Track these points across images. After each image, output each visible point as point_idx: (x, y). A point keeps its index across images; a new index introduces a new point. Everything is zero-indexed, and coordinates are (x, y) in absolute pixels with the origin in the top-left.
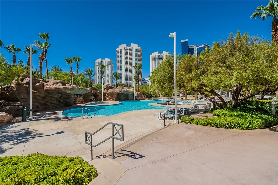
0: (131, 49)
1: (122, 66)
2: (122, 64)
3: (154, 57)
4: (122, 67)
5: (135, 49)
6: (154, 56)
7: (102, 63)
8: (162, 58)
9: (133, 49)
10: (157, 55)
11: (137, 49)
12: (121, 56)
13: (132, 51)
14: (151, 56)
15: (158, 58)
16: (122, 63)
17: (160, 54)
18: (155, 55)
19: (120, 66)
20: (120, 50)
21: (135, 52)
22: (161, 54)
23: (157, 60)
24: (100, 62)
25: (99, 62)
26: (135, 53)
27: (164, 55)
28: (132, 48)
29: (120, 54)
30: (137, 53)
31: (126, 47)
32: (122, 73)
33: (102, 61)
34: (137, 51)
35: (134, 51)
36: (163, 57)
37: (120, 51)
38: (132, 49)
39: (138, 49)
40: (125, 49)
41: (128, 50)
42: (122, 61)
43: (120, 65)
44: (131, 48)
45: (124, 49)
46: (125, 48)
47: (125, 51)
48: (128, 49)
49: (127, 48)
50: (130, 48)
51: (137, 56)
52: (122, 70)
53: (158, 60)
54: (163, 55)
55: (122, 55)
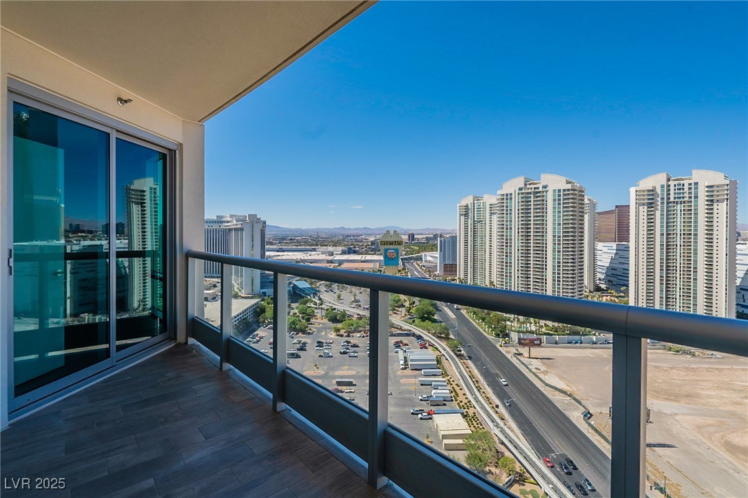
0: (539, 192)
1: (511, 243)
2: (511, 236)
3: (646, 193)
4: (511, 246)
5: (554, 191)
6: (649, 191)
7: (475, 207)
8: (686, 195)
9: (546, 191)
10: (662, 186)
11: (559, 191)
12: (509, 212)
13: (543, 196)
14: (633, 190)
15: (668, 194)
16: (511, 232)
17: (676, 182)
18: (651, 188)
19: (507, 243)
20: (507, 195)
21: (554, 200)
22: (682, 182)
23: (662, 203)
24: (469, 206)
25: (467, 206)
26: (554, 204)
27: (696, 184)
28: (545, 187)
29: (507, 207)
30: (559, 204)
31: (525, 185)
32: (511, 263)
33: (475, 202)
34: (559, 196)
35: (550, 197)
36: (693, 191)
37: (507, 199)
38: (543, 192)
39: (564, 190)
40: (523, 191)
41: (530, 193)
42: (511, 228)
43: (507, 240)
44: (541, 189)
45: (517, 191)
46: (520, 189)
47: (522, 198)
48: (530, 191)
49: (528, 186)
50: (538, 188)
51: (559, 212)
52: (511, 253)
53: (668, 203)
54: (693, 186)
55: (511, 210)
